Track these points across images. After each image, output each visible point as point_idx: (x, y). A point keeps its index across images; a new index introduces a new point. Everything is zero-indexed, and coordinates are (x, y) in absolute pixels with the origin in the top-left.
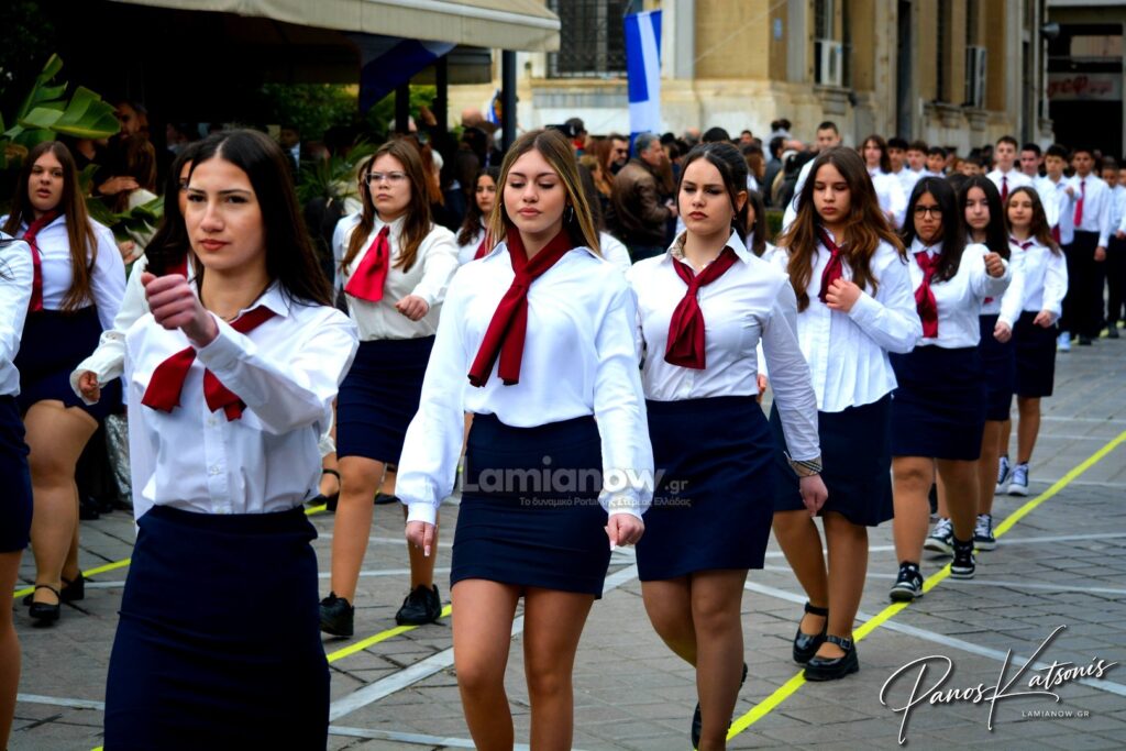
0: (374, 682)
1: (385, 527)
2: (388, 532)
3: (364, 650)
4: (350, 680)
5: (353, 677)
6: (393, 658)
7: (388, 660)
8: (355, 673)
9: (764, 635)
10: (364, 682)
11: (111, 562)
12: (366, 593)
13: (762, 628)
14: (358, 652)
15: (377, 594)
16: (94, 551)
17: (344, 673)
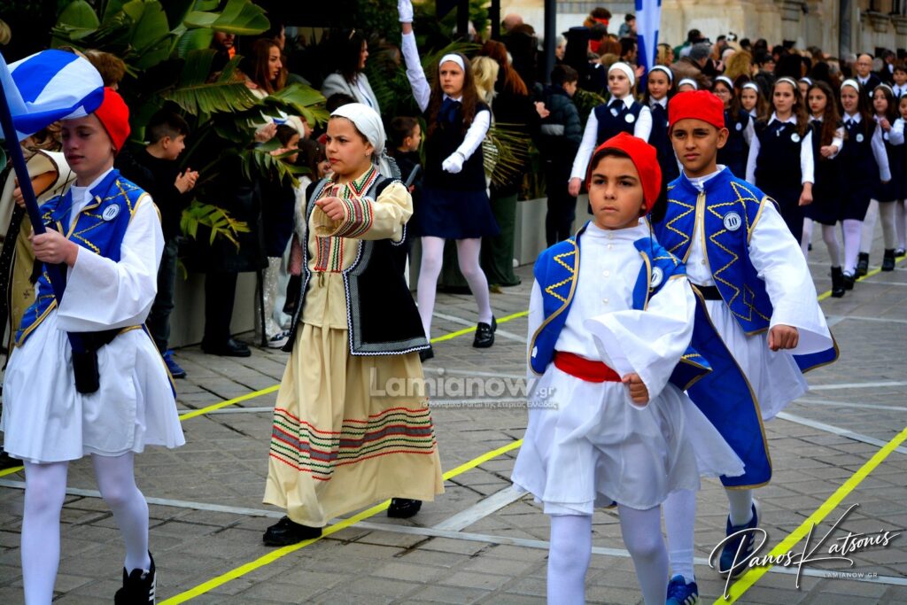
0: (491, 495)
1: (473, 362)
2: (475, 366)
3: (477, 467)
4: (471, 492)
5: (472, 490)
6: (501, 474)
7: (498, 476)
8: (473, 487)
9: (802, 458)
10: (482, 494)
11: (255, 390)
12: (469, 419)
13: (798, 451)
14: (472, 469)
15: (478, 419)
16: (238, 381)
17: (465, 487)
